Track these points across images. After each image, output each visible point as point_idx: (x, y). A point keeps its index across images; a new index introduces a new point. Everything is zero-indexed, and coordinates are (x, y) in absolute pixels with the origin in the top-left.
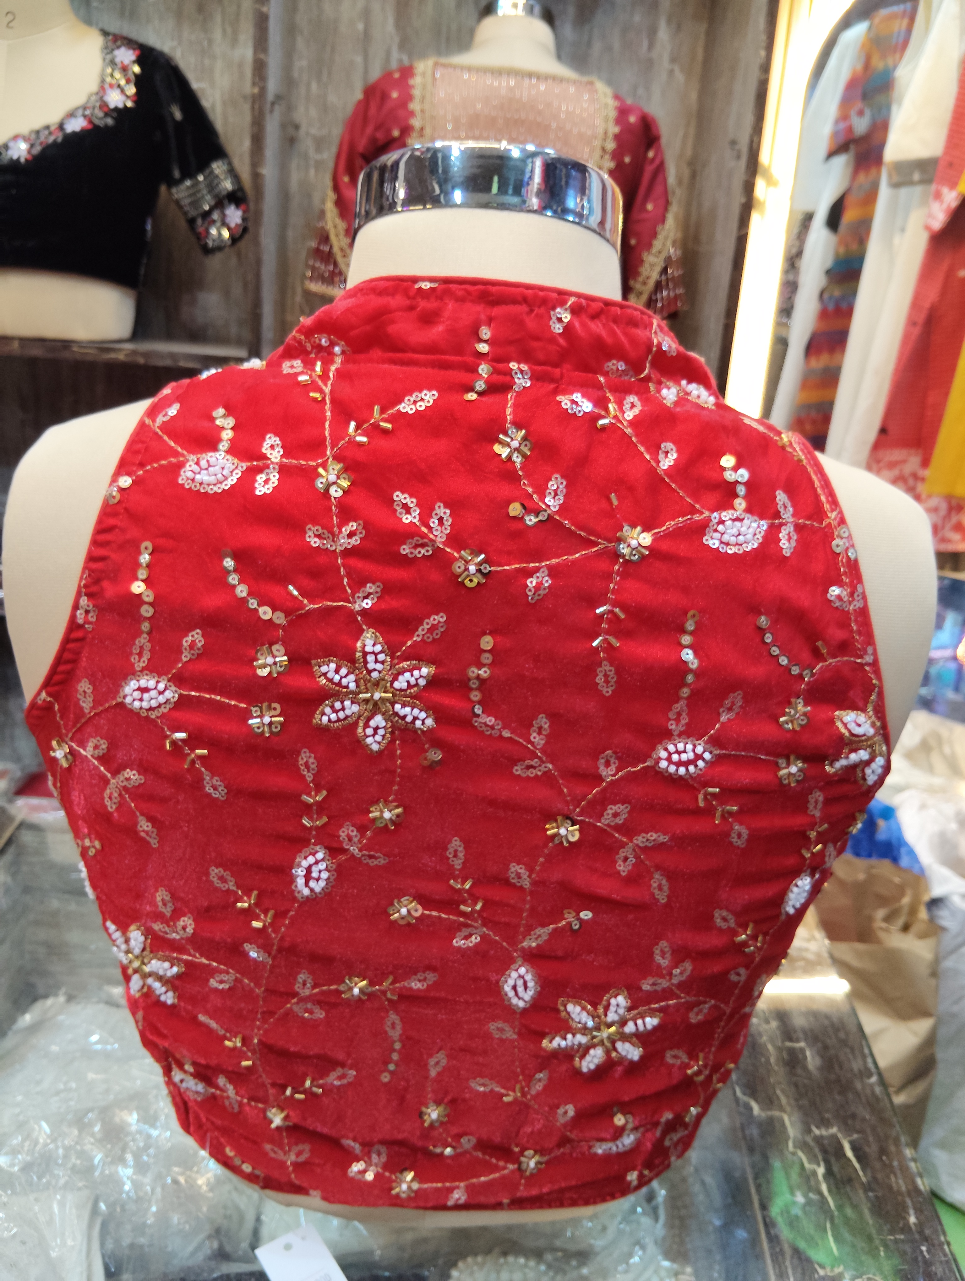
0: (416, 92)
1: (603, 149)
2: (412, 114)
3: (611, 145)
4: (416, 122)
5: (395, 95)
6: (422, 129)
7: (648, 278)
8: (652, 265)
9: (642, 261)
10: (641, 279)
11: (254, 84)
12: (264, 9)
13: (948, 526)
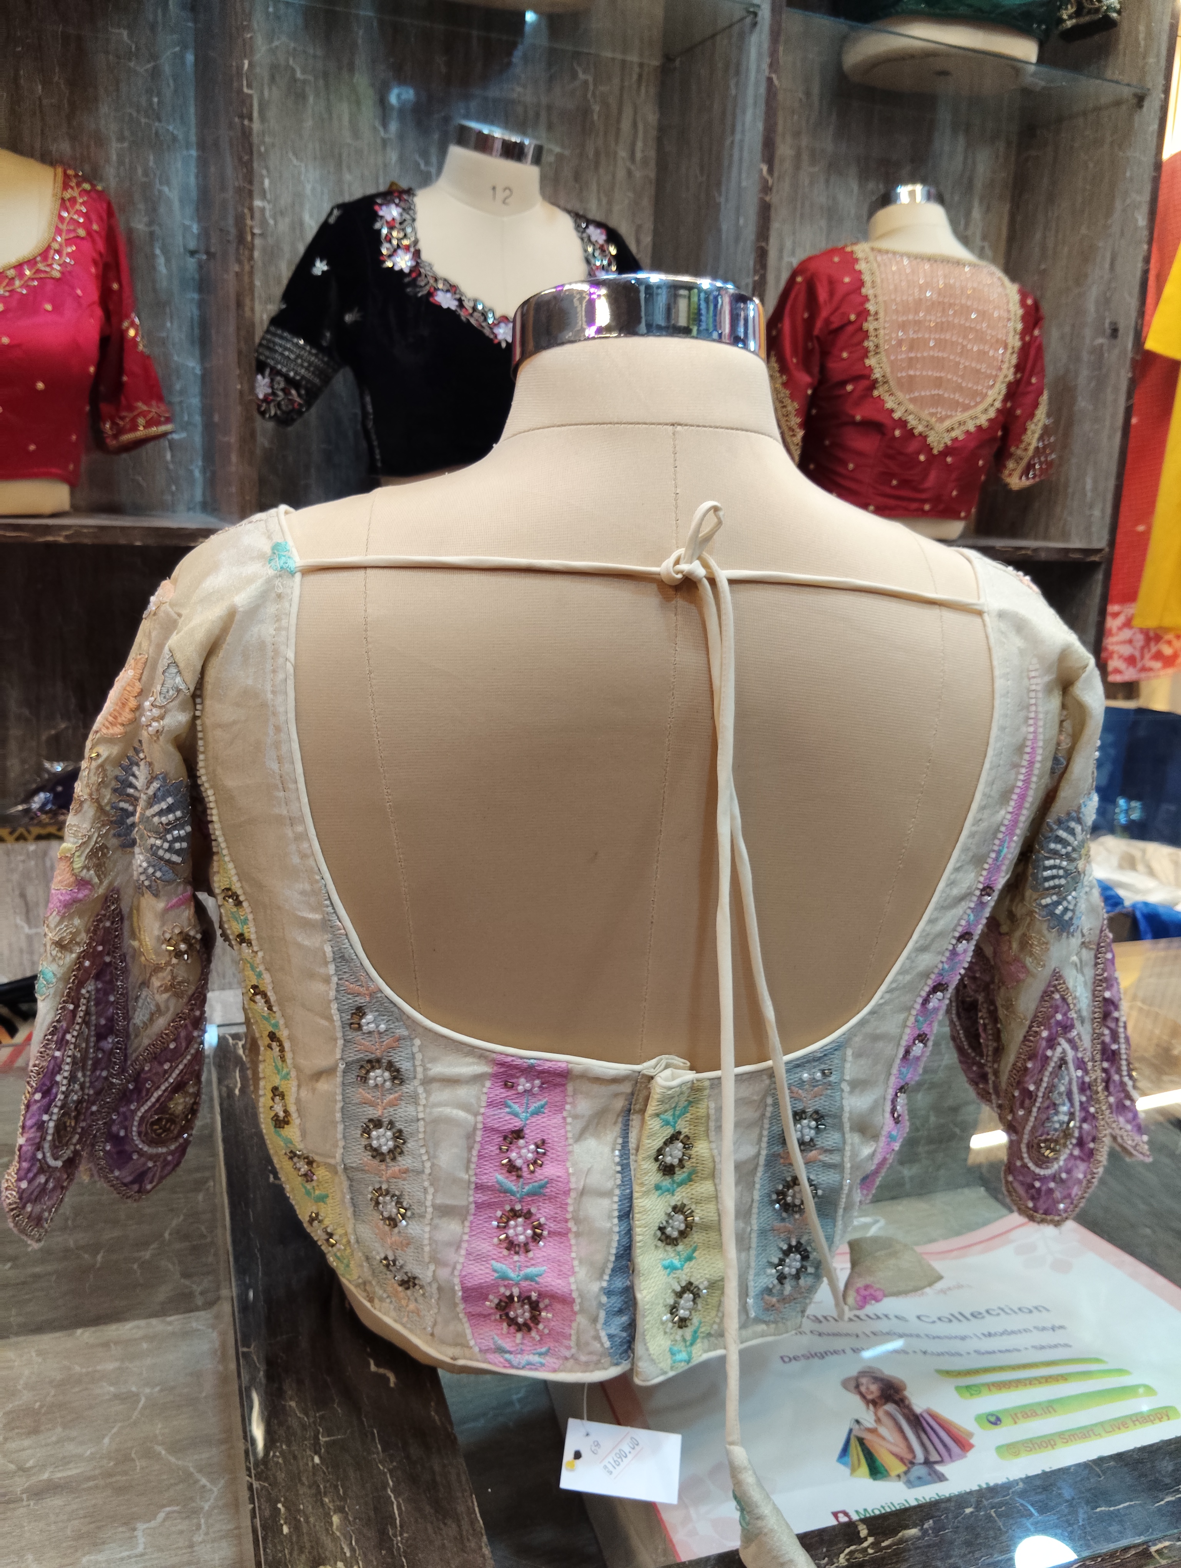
0: (866, 278)
1: (1015, 330)
2: (866, 299)
3: (1020, 326)
4: (871, 307)
5: (847, 280)
6: (876, 313)
7: (1029, 444)
8: (1033, 432)
9: (1025, 430)
10: (1023, 446)
11: (755, 272)
12: (767, 199)
13: (1147, 656)
